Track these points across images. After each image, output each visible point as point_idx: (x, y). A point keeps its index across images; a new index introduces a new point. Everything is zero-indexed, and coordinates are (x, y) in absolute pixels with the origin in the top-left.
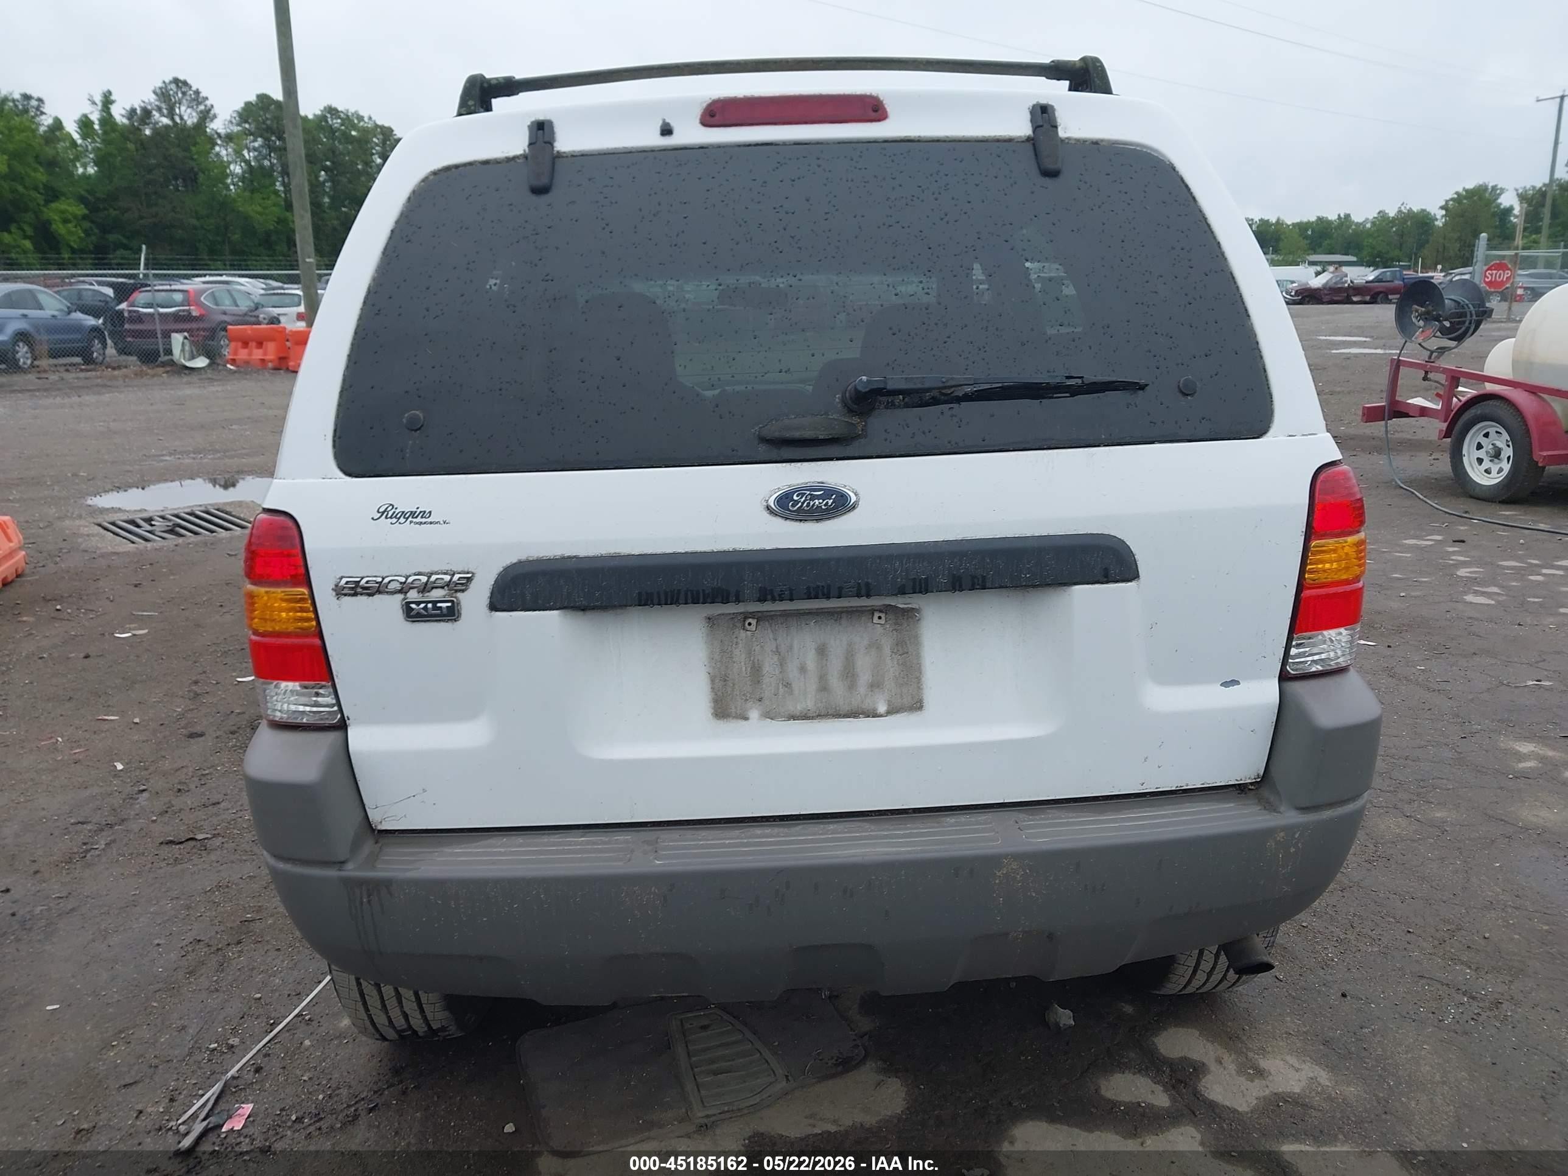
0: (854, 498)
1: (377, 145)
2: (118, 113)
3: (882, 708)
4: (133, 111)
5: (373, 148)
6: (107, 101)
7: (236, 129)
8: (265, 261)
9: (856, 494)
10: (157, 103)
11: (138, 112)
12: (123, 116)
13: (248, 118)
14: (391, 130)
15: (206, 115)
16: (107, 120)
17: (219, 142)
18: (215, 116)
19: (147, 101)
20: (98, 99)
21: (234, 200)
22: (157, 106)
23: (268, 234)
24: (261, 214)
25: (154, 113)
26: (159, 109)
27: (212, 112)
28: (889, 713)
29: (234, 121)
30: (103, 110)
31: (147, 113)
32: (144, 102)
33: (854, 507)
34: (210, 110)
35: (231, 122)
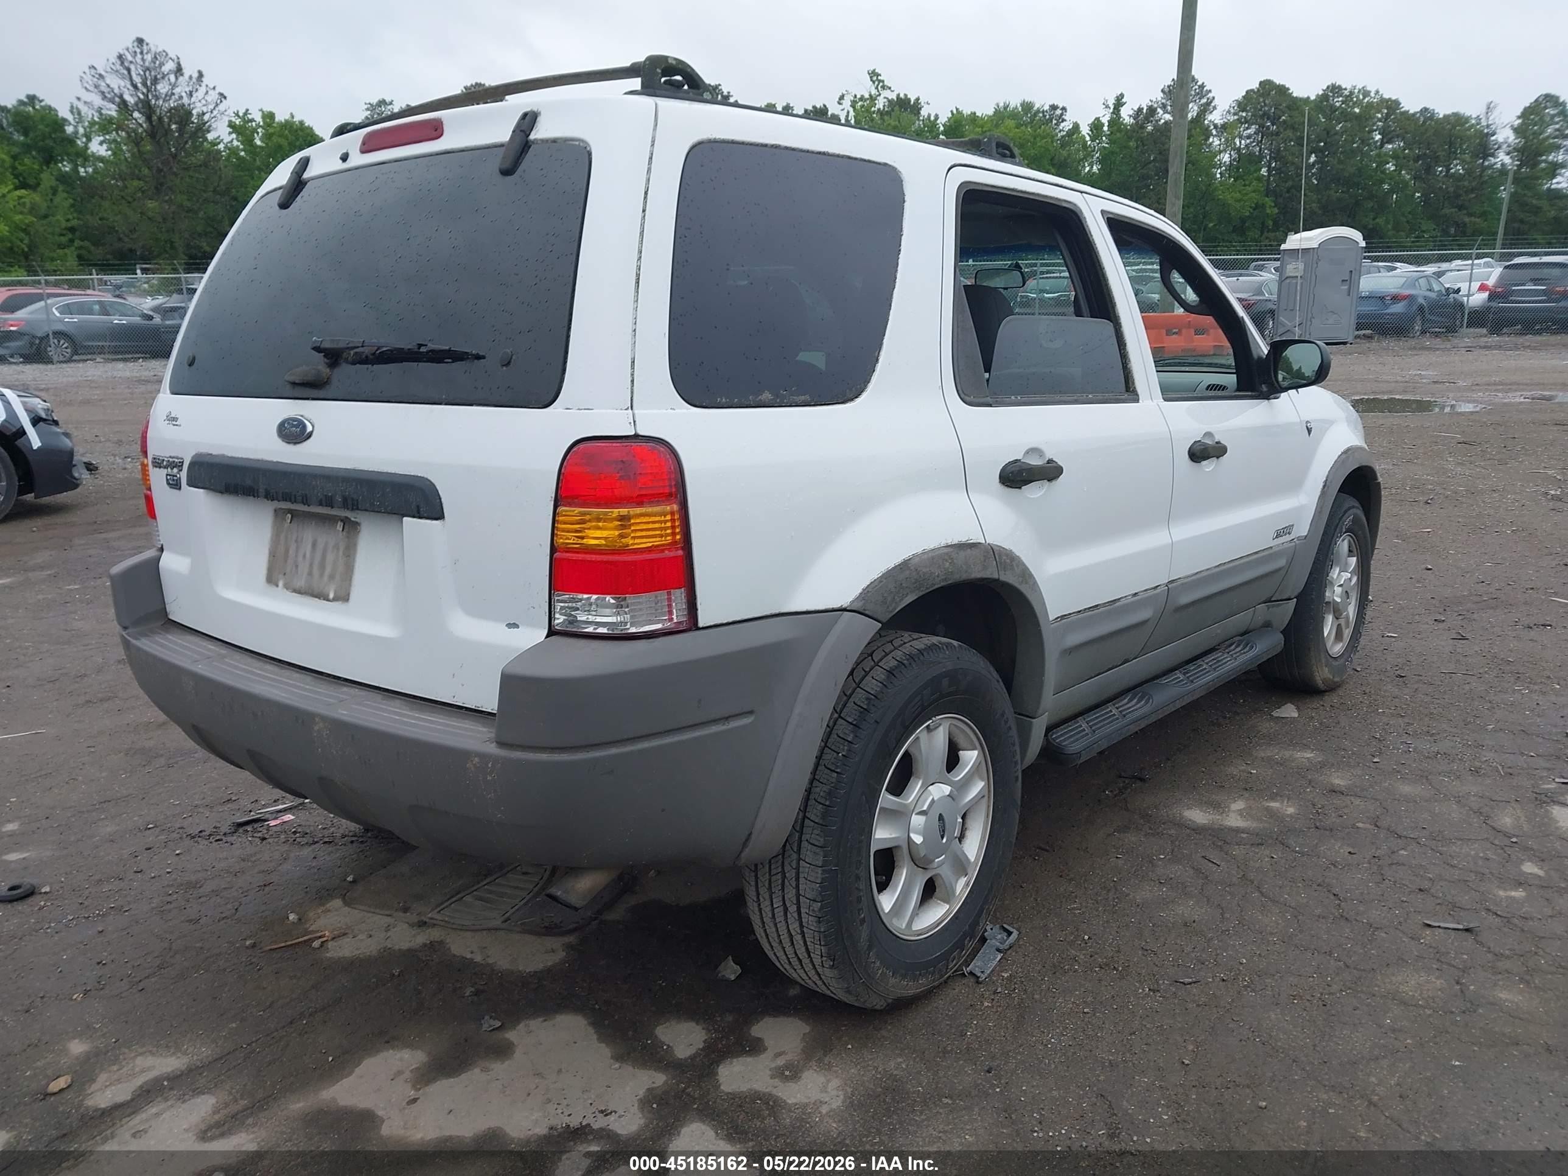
0: (309, 428)
1: (1380, 120)
2: (1126, 113)
3: (331, 596)
4: (1140, 110)
5: (1374, 124)
6: (1119, 103)
7: (1232, 118)
8: (1234, 246)
9: (313, 427)
10: (1164, 101)
11: (1145, 111)
12: (1130, 116)
13: (1246, 105)
14: (1397, 103)
15: (1207, 107)
16: (1115, 121)
17: (1214, 132)
18: (1215, 108)
19: (1154, 100)
20: (1111, 102)
21: (1216, 189)
22: (1163, 104)
23: (1243, 220)
24: (1239, 201)
25: (1159, 110)
26: (1164, 106)
27: (1213, 104)
28: (335, 599)
29: (1232, 111)
30: (1113, 113)
31: (1152, 110)
32: (1151, 101)
33: (310, 435)
34: (1211, 102)
35: (1229, 112)
